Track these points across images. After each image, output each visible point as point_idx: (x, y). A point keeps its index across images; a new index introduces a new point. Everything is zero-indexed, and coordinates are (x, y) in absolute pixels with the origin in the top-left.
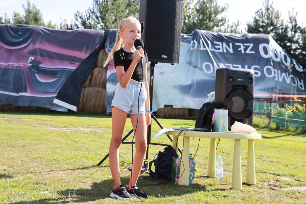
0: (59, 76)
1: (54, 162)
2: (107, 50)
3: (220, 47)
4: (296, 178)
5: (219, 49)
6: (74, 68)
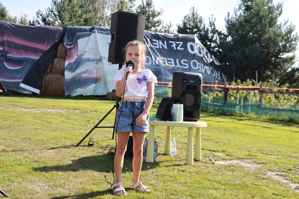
0: (24, 64)
1: (40, 142)
2: (65, 44)
3: (157, 44)
4: (227, 153)
5: (156, 45)
6: (37, 58)
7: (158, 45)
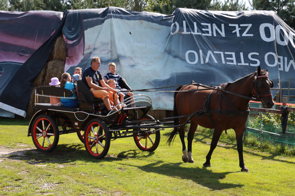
0: (3, 72)
2: (64, 37)
3: (209, 30)
5: (208, 32)
6: (23, 62)
7: (210, 32)
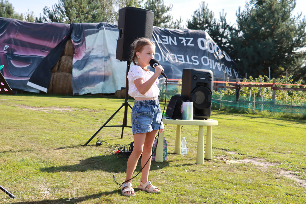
0: (31, 62)
1: (47, 142)
2: (72, 41)
4: (239, 152)
